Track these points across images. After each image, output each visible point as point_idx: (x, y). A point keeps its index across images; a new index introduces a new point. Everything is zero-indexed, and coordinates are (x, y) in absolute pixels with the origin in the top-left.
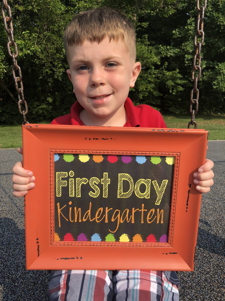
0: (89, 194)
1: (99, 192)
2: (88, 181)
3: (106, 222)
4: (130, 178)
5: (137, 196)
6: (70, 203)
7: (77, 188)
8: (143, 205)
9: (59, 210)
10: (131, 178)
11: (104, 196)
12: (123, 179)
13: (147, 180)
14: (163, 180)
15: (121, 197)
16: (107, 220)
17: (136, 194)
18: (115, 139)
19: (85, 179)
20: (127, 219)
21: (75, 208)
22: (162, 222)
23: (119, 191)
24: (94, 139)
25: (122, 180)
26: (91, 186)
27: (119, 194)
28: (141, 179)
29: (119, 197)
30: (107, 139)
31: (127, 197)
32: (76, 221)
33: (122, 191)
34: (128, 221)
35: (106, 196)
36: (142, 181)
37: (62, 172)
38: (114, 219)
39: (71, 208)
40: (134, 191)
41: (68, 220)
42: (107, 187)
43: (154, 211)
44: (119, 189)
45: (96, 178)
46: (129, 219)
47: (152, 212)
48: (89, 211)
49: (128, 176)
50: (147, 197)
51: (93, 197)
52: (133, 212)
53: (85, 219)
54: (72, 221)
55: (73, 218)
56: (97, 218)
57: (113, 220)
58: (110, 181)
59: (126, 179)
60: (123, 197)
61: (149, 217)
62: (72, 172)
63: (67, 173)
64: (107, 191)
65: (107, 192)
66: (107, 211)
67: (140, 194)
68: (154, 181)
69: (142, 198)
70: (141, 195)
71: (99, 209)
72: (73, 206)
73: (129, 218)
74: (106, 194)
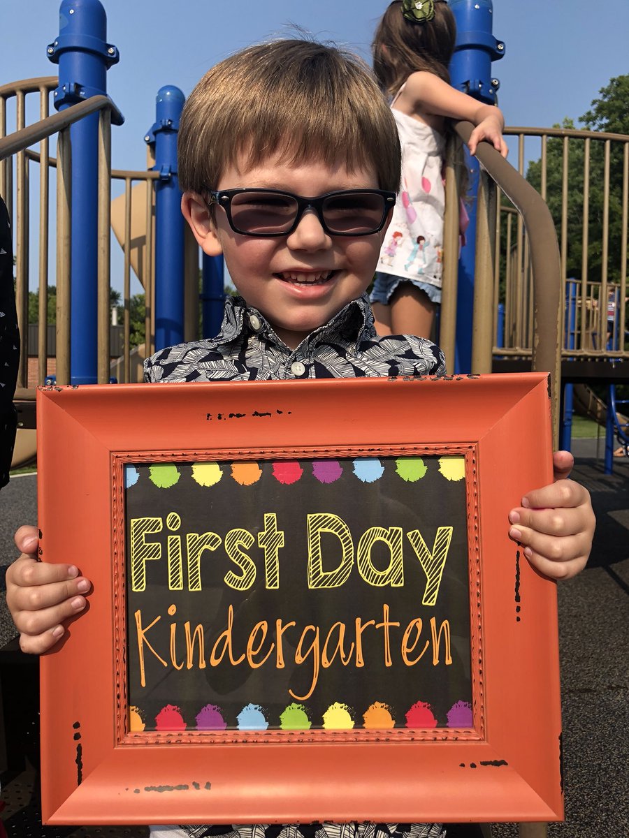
0: (226, 580)
1: (255, 571)
2: (220, 540)
3: (278, 666)
4: (341, 526)
5: (365, 579)
6: (172, 610)
7: (189, 563)
8: (386, 607)
9: (141, 634)
10: (344, 527)
11: (270, 586)
12: (320, 530)
13: (392, 530)
14: (439, 529)
15: (320, 587)
16: (282, 661)
17: (363, 575)
18: (289, 413)
19: (213, 534)
20: (343, 655)
21: (187, 625)
22: (449, 661)
23: (311, 568)
24: (231, 416)
25: (319, 535)
26: (230, 556)
27: (311, 577)
28: (372, 529)
29: (313, 587)
30: (268, 414)
31: (336, 586)
32: (190, 666)
33: (321, 568)
34: (345, 660)
35: (276, 585)
36: (377, 534)
37: (147, 519)
38: (303, 656)
39: (173, 626)
40: (355, 566)
41: (166, 664)
42: (277, 557)
43: (420, 626)
44: (310, 560)
45: (244, 531)
46: (347, 655)
47: (415, 628)
48: (228, 633)
49: (334, 519)
50: (397, 583)
51: (238, 589)
52: (359, 630)
53: (217, 658)
54: (179, 665)
55: (182, 658)
56: (252, 655)
57: (299, 659)
58: (283, 539)
59: (330, 530)
60: (326, 587)
61: (409, 646)
62: (176, 517)
63: (160, 519)
64: (278, 568)
65: (278, 573)
66: (280, 632)
67: (375, 574)
68: (411, 533)
69: (381, 585)
70: (379, 576)
71: (257, 626)
72: (179, 619)
73: (347, 653)
74: (276, 578)
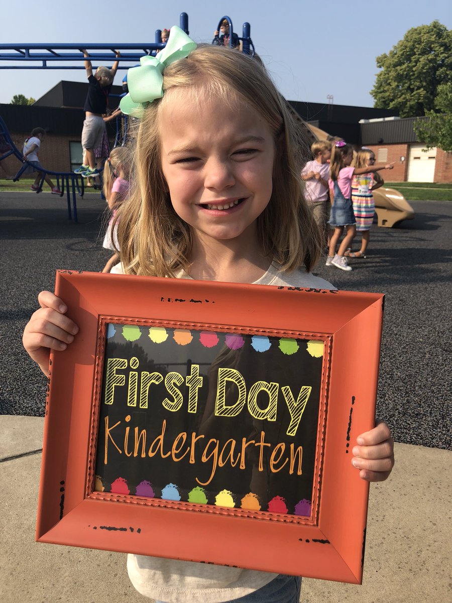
0: (163, 404)
1: (182, 400)
2: (162, 378)
3: (191, 462)
4: (240, 378)
5: (251, 414)
6: (128, 419)
7: (141, 390)
8: (263, 433)
9: (108, 431)
11: (190, 410)
12: (226, 379)
13: (272, 385)
14: (303, 387)
15: (222, 415)
16: (193, 459)
17: (250, 411)
18: (213, 302)
19: (158, 374)
20: (232, 460)
21: (136, 429)
22: (300, 473)
23: (217, 403)
24: (176, 300)
25: (225, 382)
26: (168, 389)
27: (217, 408)
28: (259, 382)
29: (218, 415)
30: (199, 301)
31: (232, 416)
32: (135, 455)
33: (224, 403)
34: (233, 463)
35: (194, 411)
36: (262, 386)
37: (118, 359)
38: (207, 457)
39: (128, 429)
40: (246, 405)
41: (121, 452)
42: (197, 393)
43: (283, 448)
44: (218, 397)
45: (178, 374)
46: (235, 460)
47: (280, 449)
48: (161, 437)
49: (235, 373)
50: (272, 418)
51: (170, 410)
52: (244, 446)
53: (153, 452)
54: (129, 454)
55: (131, 449)
56: (175, 453)
57: (204, 459)
58: (202, 382)
59: (232, 380)
60: (226, 415)
61: (275, 460)
62: (136, 360)
63: (126, 361)
64: (196, 400)
65: (196, 403)
66: (194, 440)
67: (258, 411)
68: (284, 388)
69: (261, 419)
70: (260, 413)
71: (180, 435)
72: (132, 424)
73: (235, 458)
74: (195, 406)
